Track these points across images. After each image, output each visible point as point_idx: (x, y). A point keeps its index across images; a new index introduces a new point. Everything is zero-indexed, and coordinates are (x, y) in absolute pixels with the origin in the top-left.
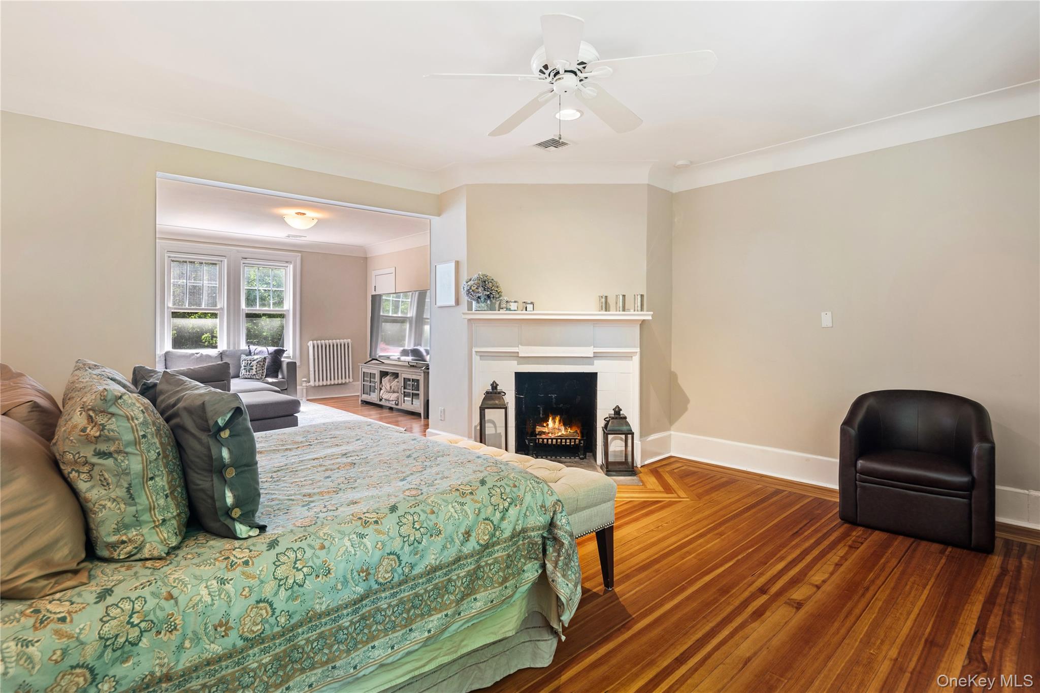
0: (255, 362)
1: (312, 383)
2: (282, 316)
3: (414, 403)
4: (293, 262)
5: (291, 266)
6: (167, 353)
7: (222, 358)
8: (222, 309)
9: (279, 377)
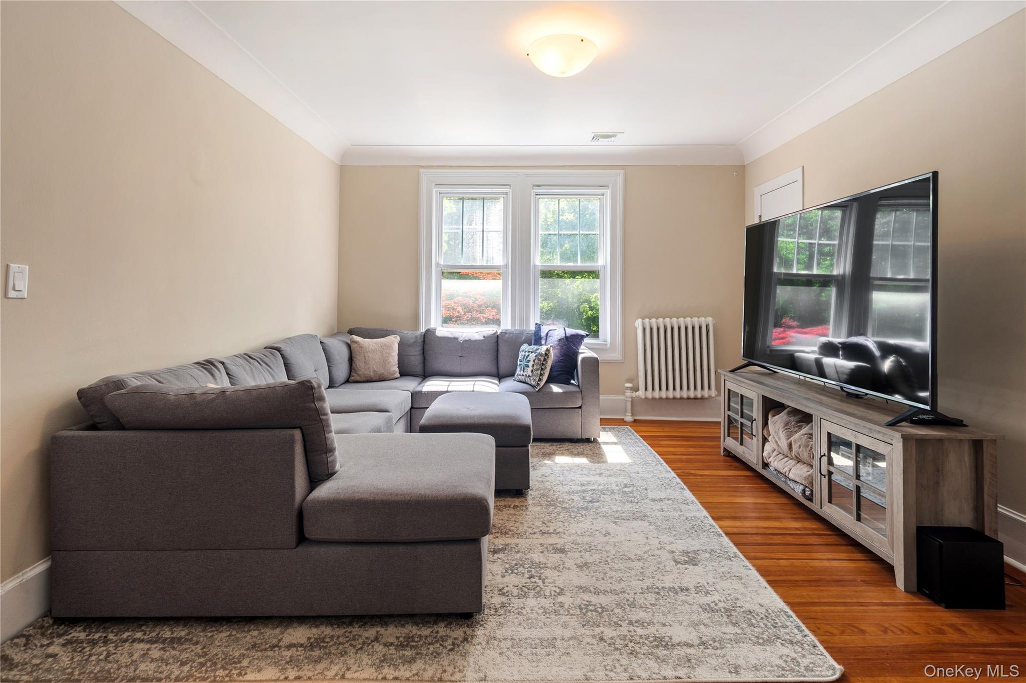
0: (534, 354)
1: (641, 393)
2: (593, 274)
3: (863, 515)
4: (611, 186)
5: (609, 193)
6: (428, 331)
7: (498, 345)
8: (506, 266)
9: (572, 381)
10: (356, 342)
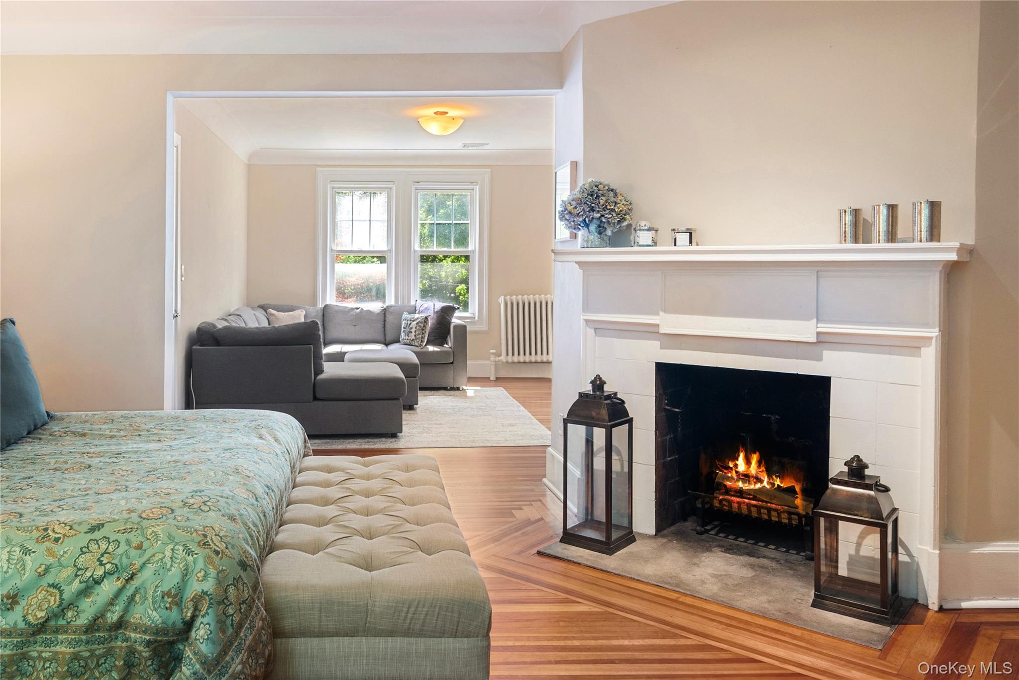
0: (415, 322)
1: (503, 358)
2: (464, 258)
4: (479, 183)
5: (477, 188)
6: (326, 306)
7: (385, 316)
8: (390, 250)
9: (445, 345)
10: (273, 315)
